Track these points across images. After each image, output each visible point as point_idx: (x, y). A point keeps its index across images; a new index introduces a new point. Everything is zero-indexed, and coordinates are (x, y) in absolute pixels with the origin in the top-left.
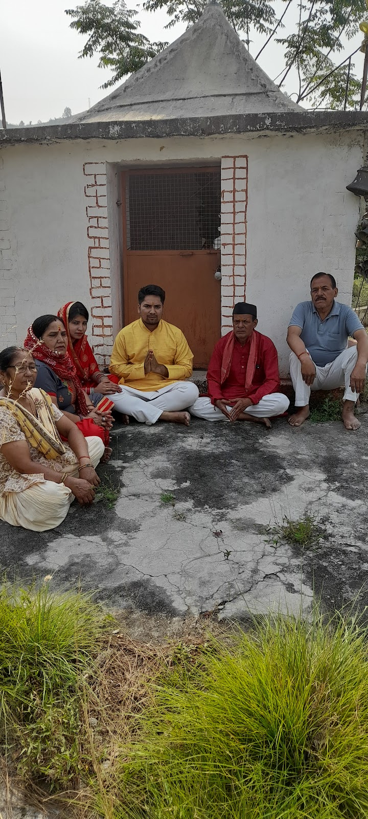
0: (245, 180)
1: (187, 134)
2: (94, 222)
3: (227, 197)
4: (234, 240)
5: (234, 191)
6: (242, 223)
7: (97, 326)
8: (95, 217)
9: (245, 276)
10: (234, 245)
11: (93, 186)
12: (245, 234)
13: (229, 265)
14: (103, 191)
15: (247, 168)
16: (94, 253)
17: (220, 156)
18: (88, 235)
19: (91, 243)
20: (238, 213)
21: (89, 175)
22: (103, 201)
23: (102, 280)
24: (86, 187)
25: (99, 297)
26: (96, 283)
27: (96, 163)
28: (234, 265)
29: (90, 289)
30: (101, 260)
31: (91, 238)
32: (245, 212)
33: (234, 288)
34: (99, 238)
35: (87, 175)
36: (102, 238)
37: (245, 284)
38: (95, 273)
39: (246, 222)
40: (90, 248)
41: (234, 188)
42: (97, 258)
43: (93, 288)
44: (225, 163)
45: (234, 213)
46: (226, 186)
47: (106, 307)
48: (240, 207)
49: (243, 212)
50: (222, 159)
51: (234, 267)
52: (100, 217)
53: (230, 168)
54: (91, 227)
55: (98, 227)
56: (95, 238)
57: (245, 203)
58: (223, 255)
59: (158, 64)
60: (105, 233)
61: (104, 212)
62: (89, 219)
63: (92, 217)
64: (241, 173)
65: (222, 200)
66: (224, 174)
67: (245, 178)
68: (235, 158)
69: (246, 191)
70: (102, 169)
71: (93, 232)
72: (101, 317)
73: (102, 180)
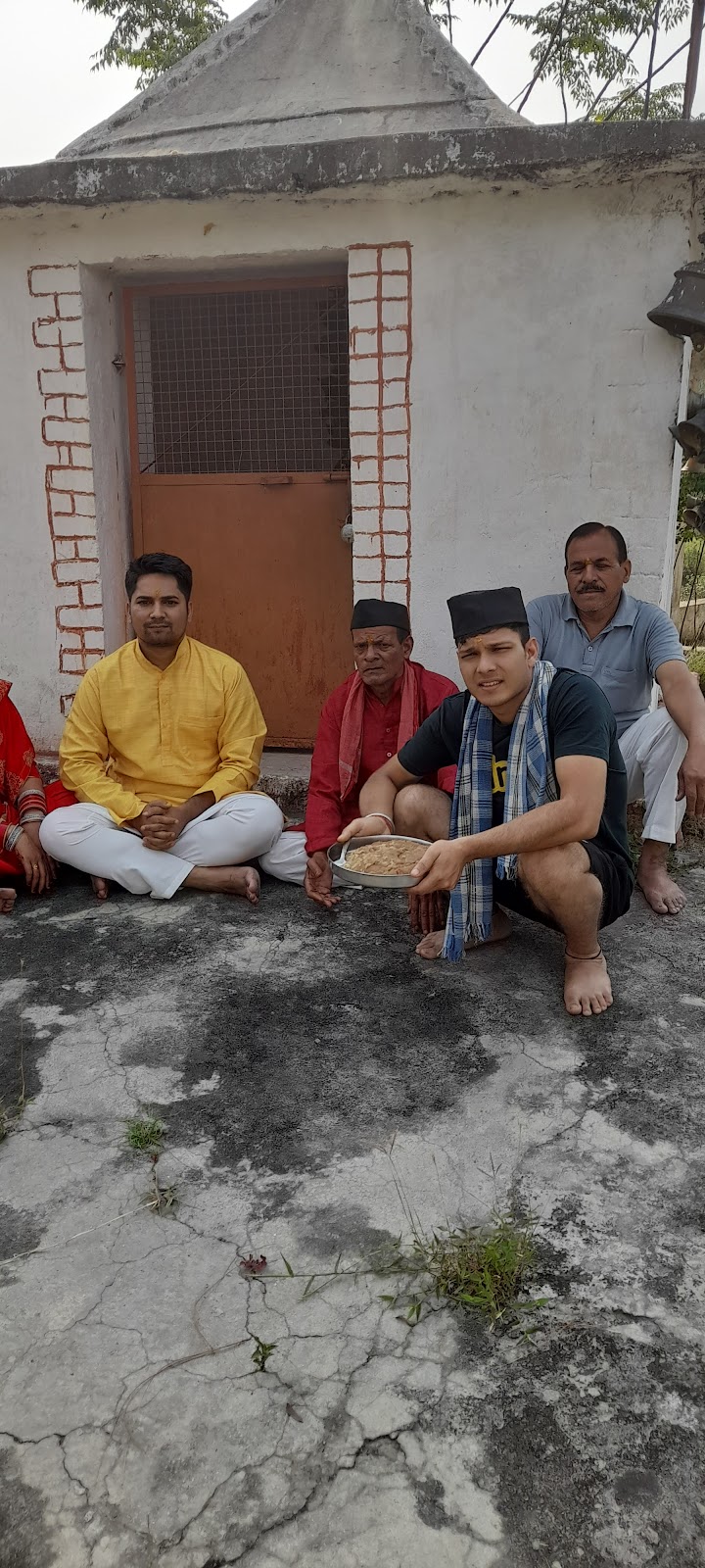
0: (405, 304)
1: (260, 187)
2: (56, 407)
3: (363, 344)
4: (380, 448)
5: (381, 329)
6: (400, 405)
7: (72, 651)
8: (60, 395)
9: (408, 533)
10: (381, 459)
11: (51, 320)
12: (408, 432)
13: (370, 508)
14: (74, 332)
15: (408, 274)
16: (60, 479)
17: (342, 244)
18: (44, 437)
19: (51, 456)
20: (389, 382)
21: (43, 295)
22: (76, 357)
23: (79, 542)
24: (37, 325)
25: (73, 583)
26: (66, 549)
27: (57, 267)
28: (382, 507)
29: (53, 565)
30: (76, 497)
31: (49, 443)
32: (407, 379)
33: (383, 562)
34: (69, 445)
35: (36, 295)
36: (76, 444)
37: (408, 552)
38: (63, 527)
39: (407, 405)
40: (50, 468)
41: (380, 323)
42: (67, 492)
43: (59, 562)
44: (359, 262)
45: (380, 382)
46: (360, 317)
47: (89, 607)
48: (394, 368)
49: (401, 380)
50: (351, 253)
51: (381, 512)
52: (71, 395)
53: (369, 274)
54: (50, 418)
55: (67, 419)
56: (60, 444)
57: (406, 358)
58: (357, 483)
59: (224, 47)
60: (81, 434)
61: (77, 383)
62: (46, 400)
63: (53, 396)
64: (394, 286)
65: (351, 352)
66: (357, 289)
67: (405, 298)
68: (379, 248)
69: (408, 329)
70: (71, 280)
71: (55, 431)
72: (79, 630)
73: (72, 306)
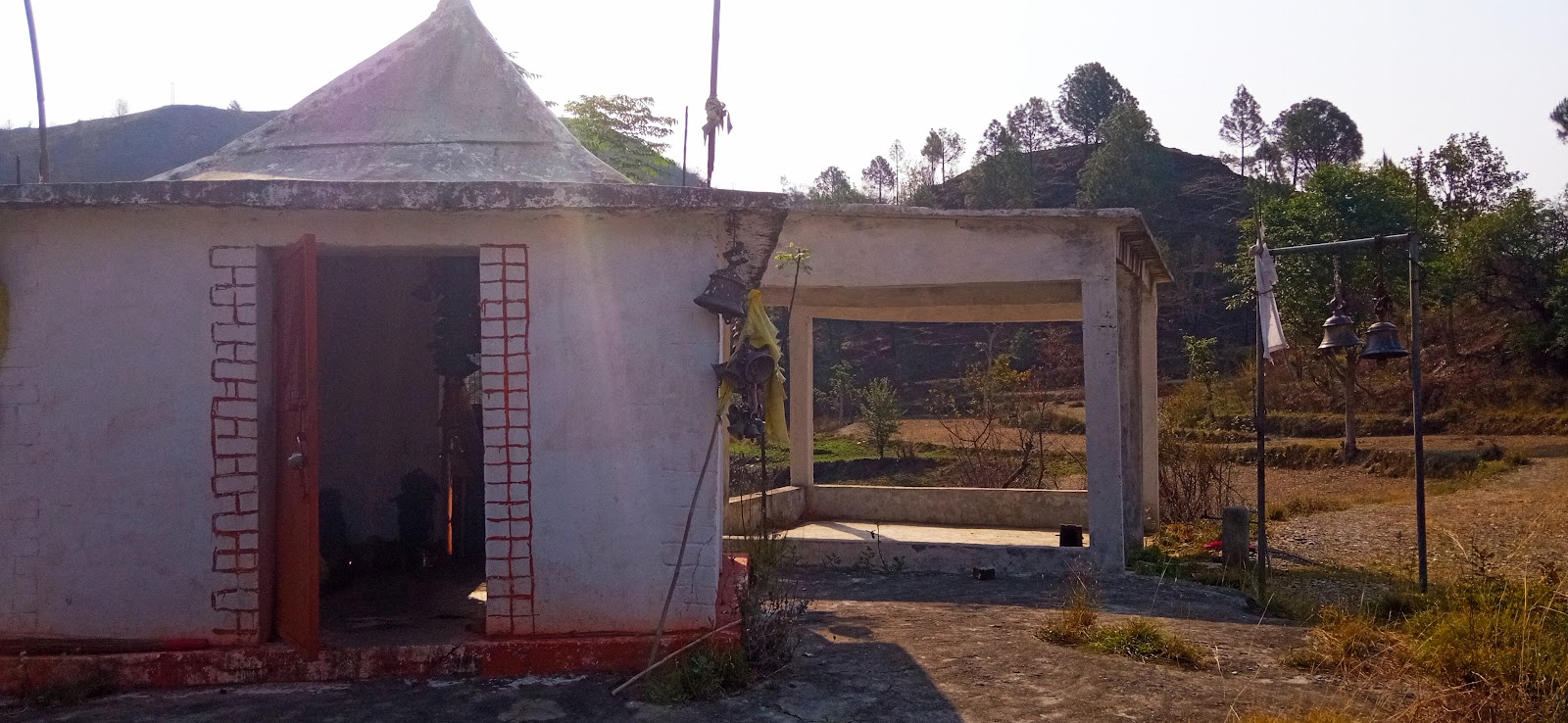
0: (523, 285)
1: (418, 206)
2: (226, 352)
3: (492, 310)
4: (506, 383)
5: (505, 301)
6: (521, 354)
7: (225, 552)
8: (230, 343)
9: (529, 446)
10: (507, 392)
11: (228, 286)
12: (527, 373)
13: (498, 428)
14: (249, 295)
15: (526, 265)
16: (224, 408)
17: (474, 243)
18: (213, 374)
19: (219, 390)
20: (512, 337)
21: (221, 267)
22: (248, 314)
23: (239, 460)
24: (214, 289)
25: (231, 494)
26: (227, 466)
27: (235, 248)
28: (507, 427)
29: (213, 479)
30: (239, 422)
31: (218, 380)
32: (526, 336)
33: (509, 468)
34: (236, 381)
35: (216, 267)
36: (242, 380)
37: (529, 460)
38: (222, 447)
39: (527, 353)
40: (217, 399)
41: (505, 297)
42: (232, 419)
43: (218, 476)
44: (485, 257)
45: (506, 337)
46: (489, 292)
47: (246, 513)
48: (515, 328)
49: (521, 336)
50: (482, 249)
51: (507, 431)
52: (241, 343)
53: (495, 264)
54: (220, 360)
55: (236, 361)
56: (227, 380)
57: (525, 322)
58: (487, 409)
59: (356, 80)
60: (249, 372)
61: (249, 334)
62: (218, 345)
63: (223, 343)
64: (515, 273)
65: (482, 316)
66: (485, 274)
67: (522, 281)
68: (504, 247)
69: (526, 302)
70: (250, 257)
71: (222, 370)
72: (234, 534)
73: (249, 276)
